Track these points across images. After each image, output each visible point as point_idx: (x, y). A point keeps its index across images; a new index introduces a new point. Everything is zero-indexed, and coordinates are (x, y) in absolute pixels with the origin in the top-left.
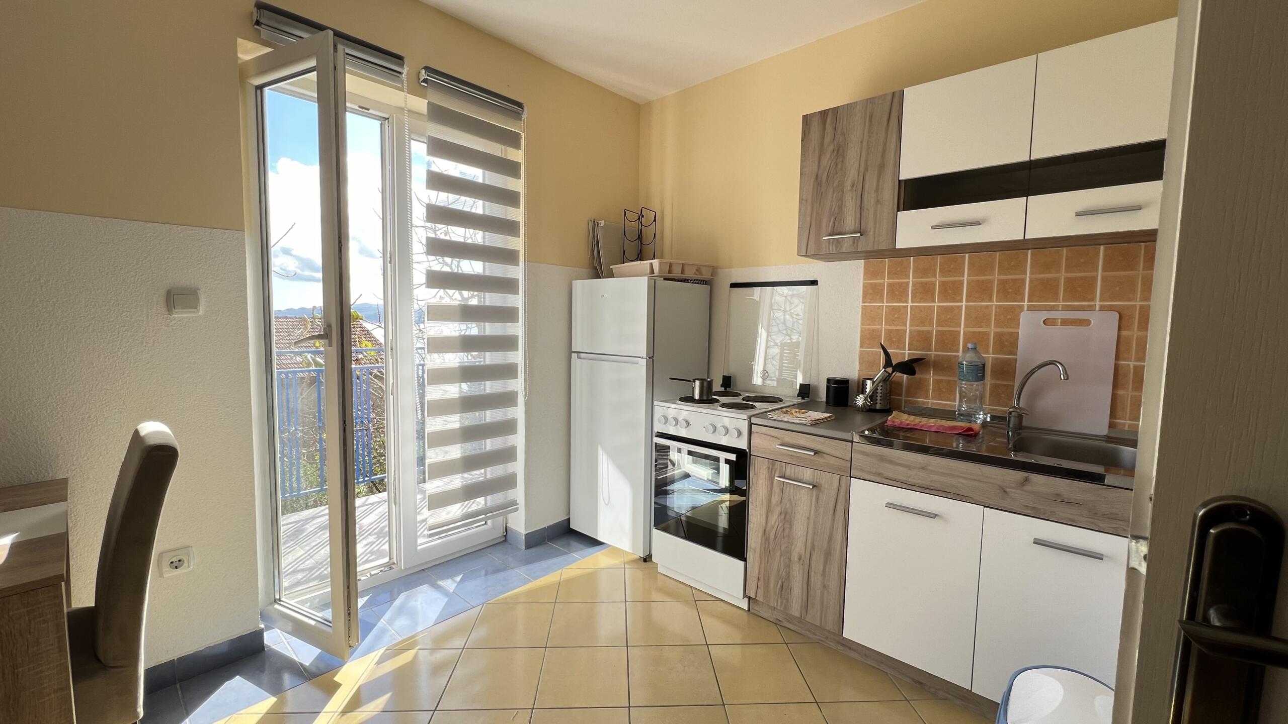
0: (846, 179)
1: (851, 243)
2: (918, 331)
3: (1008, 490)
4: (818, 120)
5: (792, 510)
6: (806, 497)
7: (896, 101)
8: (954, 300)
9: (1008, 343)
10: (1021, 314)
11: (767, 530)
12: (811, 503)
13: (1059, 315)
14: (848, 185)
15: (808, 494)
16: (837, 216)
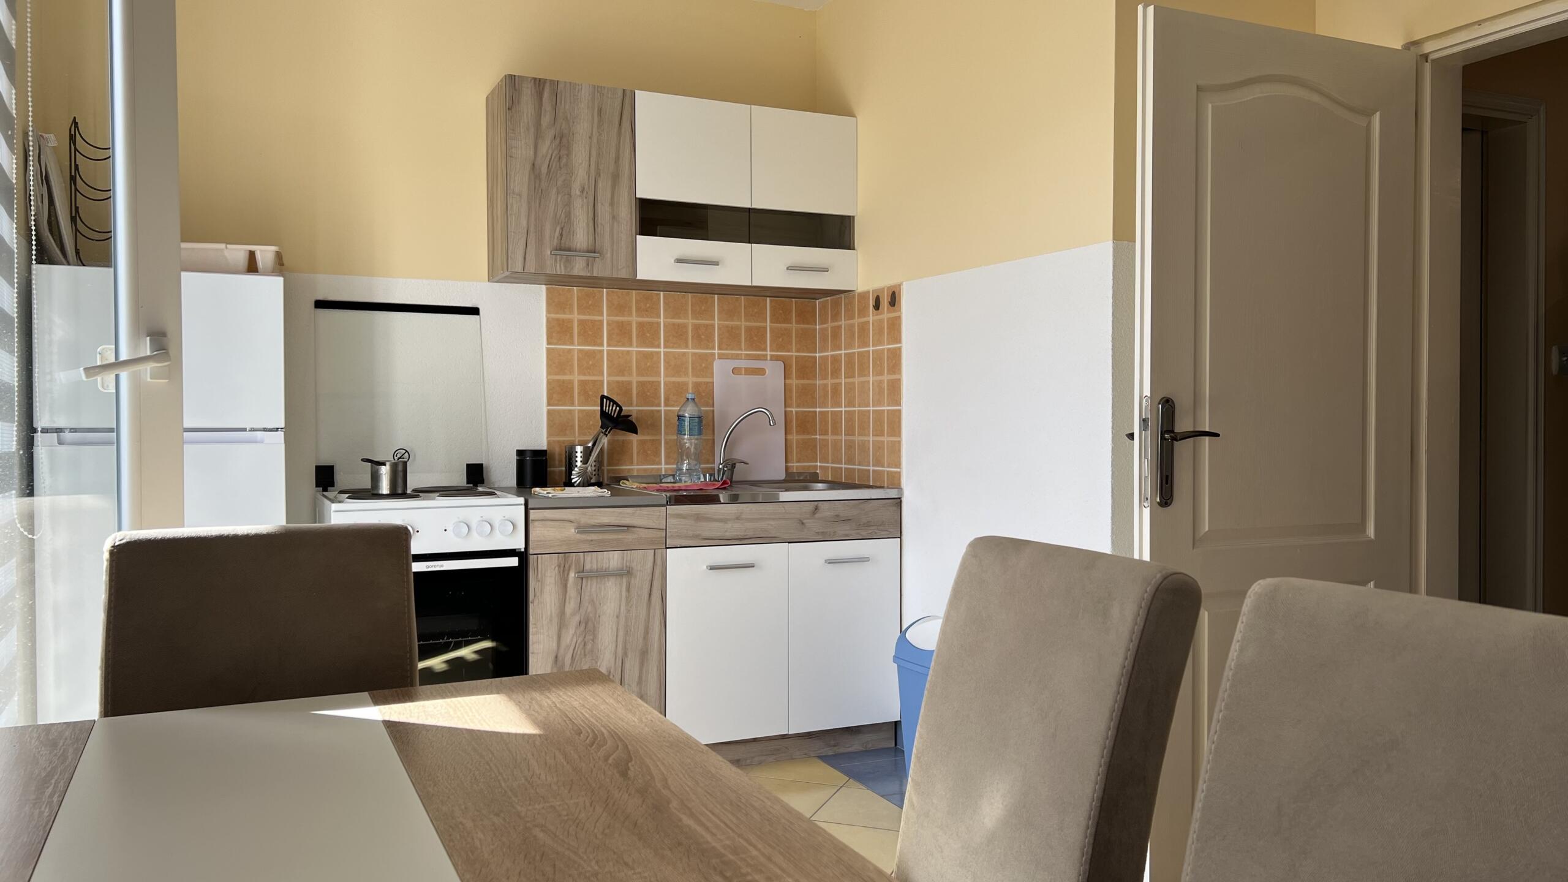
0: (573, 178)
1: (584, 265)
2: (618, 382)
3: (804, 521)
4: (532, 88)
5: (596, 614)
6: (614, 589)
7: (627, 101)
8: (653, 346)
9: (704, 394)
10: (714, 363)
11: (559, 655)
12: (621, 595)
13: (744, 364)
14: (576, 191)
15: (616, 586)
16: (565, 226)
